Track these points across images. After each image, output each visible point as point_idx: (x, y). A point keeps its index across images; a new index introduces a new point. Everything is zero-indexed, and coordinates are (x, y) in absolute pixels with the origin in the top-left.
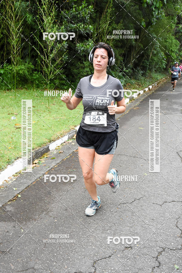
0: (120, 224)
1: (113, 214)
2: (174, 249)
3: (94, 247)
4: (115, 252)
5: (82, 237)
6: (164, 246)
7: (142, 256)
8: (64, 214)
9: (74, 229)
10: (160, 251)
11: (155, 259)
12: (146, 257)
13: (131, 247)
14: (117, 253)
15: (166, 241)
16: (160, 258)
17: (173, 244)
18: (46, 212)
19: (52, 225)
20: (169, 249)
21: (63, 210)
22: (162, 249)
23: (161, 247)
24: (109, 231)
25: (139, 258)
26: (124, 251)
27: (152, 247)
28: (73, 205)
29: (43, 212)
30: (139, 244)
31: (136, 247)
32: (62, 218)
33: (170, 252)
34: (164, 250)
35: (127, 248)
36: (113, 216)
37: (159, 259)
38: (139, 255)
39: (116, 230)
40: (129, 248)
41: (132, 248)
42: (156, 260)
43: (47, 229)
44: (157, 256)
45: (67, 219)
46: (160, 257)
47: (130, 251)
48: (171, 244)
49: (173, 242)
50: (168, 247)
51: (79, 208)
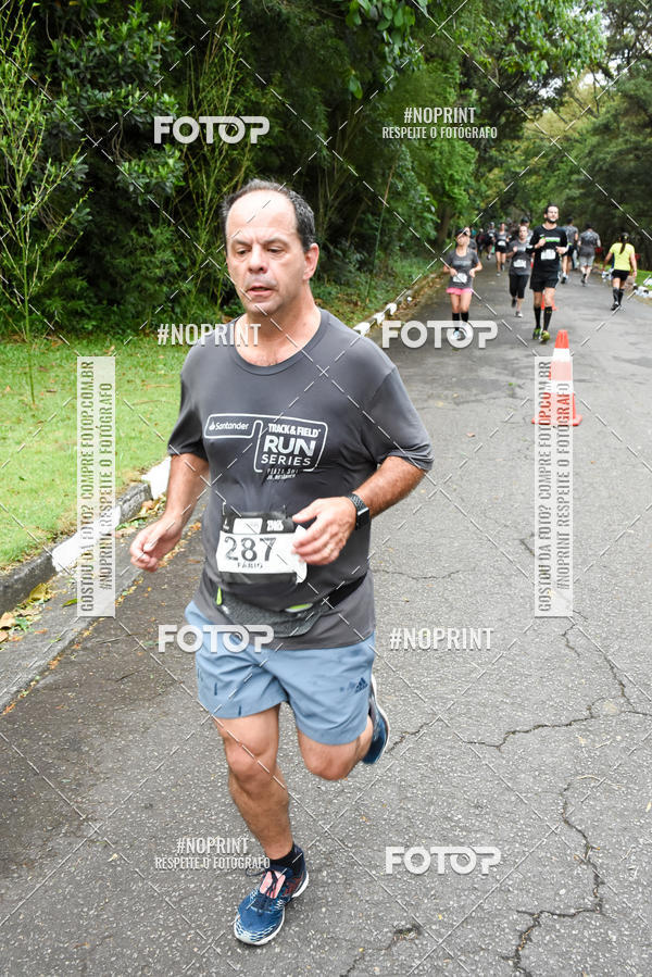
0: (363, 840)
1: (330, 802)
2: (573, 911)
3: (277, 950)
4: (363, 957)
5: (225, 911)
6: (533, 905)
7: (463, 958)
8: (142, 824)
9: (192, 881)
10: (525, 927)
11: (511, 963)
12: (477, 958)
13: (417, 928)
14: (368, 958)
15: (539, 884)
16: (528, 958)
17: (563, 892)
18: (70, 826)
19: (102, 878)
20: (553, 914)
21: (136, 809)
22: (528, 918)
23: (525, 912)
24: (325, 873)
25: (450, 966)
26: (394, 949)
27: (492, 915)
28: (175, 786)
29: (57, 825)
30: (445, 910)
31: (435, 924)
32: (136, 843)
33: (558, 927)
34: (535, 920)
35: (401, 932)
36: (331, 809)
37: (524, 963)
38: (450, 957)
39: (353, 864)
40: (409, 930)
41: (419, 933)
42: (516, 966)
43: (84, 898)
44: (517, 950)
45: (157, 845)
46: (527, 952)
47: (417, 942)
48: (558, 894)
49: (564, 886)
50: (547, 907)
51: (200, 795)
